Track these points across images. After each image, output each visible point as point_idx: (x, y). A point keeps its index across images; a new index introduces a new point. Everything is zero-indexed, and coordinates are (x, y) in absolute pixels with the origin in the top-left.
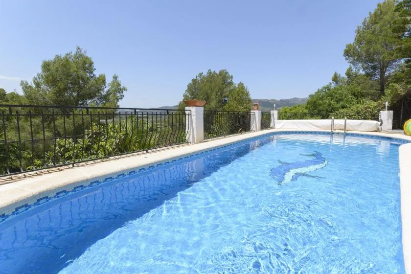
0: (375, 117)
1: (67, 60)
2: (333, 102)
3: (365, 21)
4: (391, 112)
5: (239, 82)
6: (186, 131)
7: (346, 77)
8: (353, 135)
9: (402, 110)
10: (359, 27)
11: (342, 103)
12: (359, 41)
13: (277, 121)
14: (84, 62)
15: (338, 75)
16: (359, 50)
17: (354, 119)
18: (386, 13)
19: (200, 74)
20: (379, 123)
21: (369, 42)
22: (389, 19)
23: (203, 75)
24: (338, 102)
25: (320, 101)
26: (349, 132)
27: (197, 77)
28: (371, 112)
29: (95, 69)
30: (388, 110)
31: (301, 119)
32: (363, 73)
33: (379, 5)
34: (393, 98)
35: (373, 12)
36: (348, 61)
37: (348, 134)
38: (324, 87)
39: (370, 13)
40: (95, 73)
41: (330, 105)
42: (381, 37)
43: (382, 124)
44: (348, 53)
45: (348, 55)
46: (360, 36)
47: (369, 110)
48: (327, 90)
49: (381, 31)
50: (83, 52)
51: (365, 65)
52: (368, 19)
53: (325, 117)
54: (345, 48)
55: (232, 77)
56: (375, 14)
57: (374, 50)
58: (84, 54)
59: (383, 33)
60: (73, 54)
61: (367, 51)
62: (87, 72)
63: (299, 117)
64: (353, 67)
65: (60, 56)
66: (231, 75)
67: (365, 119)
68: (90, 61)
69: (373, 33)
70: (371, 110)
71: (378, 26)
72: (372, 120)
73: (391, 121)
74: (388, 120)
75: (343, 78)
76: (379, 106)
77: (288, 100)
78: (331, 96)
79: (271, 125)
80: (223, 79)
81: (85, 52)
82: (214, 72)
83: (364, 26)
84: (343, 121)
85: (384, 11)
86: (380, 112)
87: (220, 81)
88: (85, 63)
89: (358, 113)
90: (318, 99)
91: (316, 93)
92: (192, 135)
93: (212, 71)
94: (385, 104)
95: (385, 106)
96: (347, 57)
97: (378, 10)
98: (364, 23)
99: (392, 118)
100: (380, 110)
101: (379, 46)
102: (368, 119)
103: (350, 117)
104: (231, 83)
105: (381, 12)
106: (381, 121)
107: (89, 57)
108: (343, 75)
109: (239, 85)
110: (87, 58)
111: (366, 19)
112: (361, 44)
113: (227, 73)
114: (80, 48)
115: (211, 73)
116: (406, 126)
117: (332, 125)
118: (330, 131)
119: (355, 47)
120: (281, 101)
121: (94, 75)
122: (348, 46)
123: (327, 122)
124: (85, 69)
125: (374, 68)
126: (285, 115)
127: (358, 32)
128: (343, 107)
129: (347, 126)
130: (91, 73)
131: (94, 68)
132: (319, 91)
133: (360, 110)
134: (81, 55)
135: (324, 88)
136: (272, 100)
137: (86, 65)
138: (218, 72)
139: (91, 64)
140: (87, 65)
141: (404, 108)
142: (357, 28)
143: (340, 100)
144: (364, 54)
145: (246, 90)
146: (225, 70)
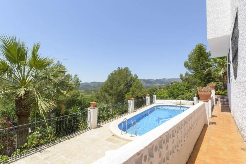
0: (192, 99)
5: (135, 74)
11: (182, 92)
13: (156, 100)
15: (182, 75)
17: (185, 100)
19: (115, 71)
24: (180, 91)
25: (173, 91)
26: (183, 106)
27: (113, 72)
30: (196, 97)
31: (165, 99)
35: (194, 49)
45: (185, 66)
47: (190, 96)
53: (175, 98)
55: (131, 71)
58: (61, 64)
67: (188, 100)
75: (184, 77)
77: (160, 79)
79: (154, 102)
80: (126, 71)
86: (194, 97)
87: (125, 74)
89: (186, 97)
92: (130, 110)
93: (120, 68)
99: (197, 100)
104: (130, 74)
106: (194, 101)
109: (135, 75)
111: (191, 51)
115: (119, 69)
118: (176, 105)
120: (157, 80)
123: (174, 101)
128: (183, 94)
136: (151, 80)
138: (123, 68)
142: (188, 55)
146: (127, 67)
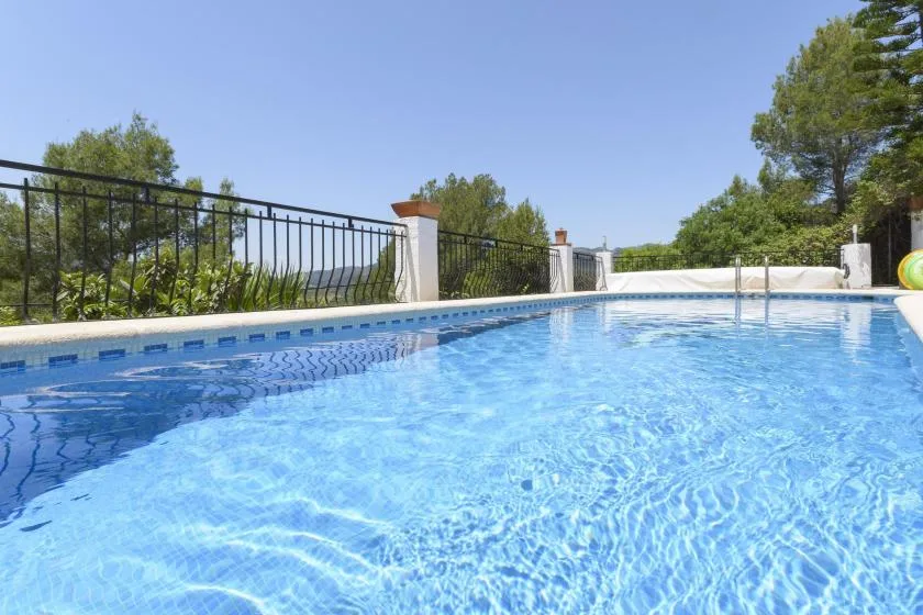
0: (833, 259)
1: (109, 144)
2: (736, 233)
3: (792, 64)
4: (867, 246)
5: (520, 203)
6: (397, 276)
7: (759, 186)
8: (785, 297)
9: (890, 244)
10: (779, 78)
11: (756, 234)
12: (782, 107)
13: (610, 275)
14: (151, 148)
15: (742, 182)
16: (784, 126)
17: (787, 264)
18: (835, 47)
19: (432, 184)
20: (843, 272)
21: (804, 108)
22: (844, 58)
23: (437, 184)
24: (746, 233)
25: (707, 232)
26: (775, 291)
27: (422, 189)
28: (821, 250)
29: (177, 167)
30: (859, 242)
31: (665, 269)
32: (797, 175)
33: (820, 31)
34: (867, 216)
35: (807, 46)
36: (761, 150)
37: (774, 296)
38: (712, 201)
39: (802, 47)
40: (176, 175)
41: (728, 239)
42: (827, 97)
43: (848, 273)
44: (759, 134)
45: (760, 138)
46: (783, 96)
47: (818, 244)
48: (718, 208)
49: (828, 84)
50: (148, 126)
51: (799, 159)
52: (797, 61)
53: (724, 262)
54: (752, 122)
55: (503, 191)
56: (813, 47)
57: (815, 124)
58: (152, 130)
59: (834, 88)
60: (124, 131)
61: (801, 127)
62: (158, 173)
63: (661, 264)
64: (772, 162)
65: (90, 131)
66: (500, 186)
67: (809, 264)
68: (166, 147)
69: (811, 89)
70: (822, 246)
71: (820, 73)
72: (824, 265)
73: (867, 268)
74: (862, 265)
75: (753, 188)
76: (838, 236)
78: (730, 219)
79: (599, 284)
80: (484, 193)
81: (154, 127)
82: (463, 178)
83: (791, 74)
84: (762, 269)
85: (831, 41)
86: (843, 247)
87: (475, 199)
88: (151, 151)
89: (793, 252)
90: (702, 227)
91: (695, 216)
92: (409, 286)
93: (458, 177)
94: (851, 232)
95: (852, 235)
96: (759, 142)
97: (818, 40)
98: (791, 68)
99: (870, 260)
100: (842, 244)
101: (826, 116)
102: (817, 265)
103: (776, 262)
104: (502, 206)
105: (825, 45)
106: (847, 267)
107: (163, 137)
108: (752, 180)
109: (520, 208)
110: (159, 140)
111: (793, 58)
112: (786, 112)
113: (491, 182)
114: (142, 116)
115: (454, 182)
116: (903, 269)
117: (738, 279)
118: (734, 290)
119: (775, 119)
121: (174, 180)
122: (760, 118)
123: (727, 273)
124: (152, 166)
125: (819, 164)
126: (628, 263)
127: (779, 87)
128: (758, 242)
129: (771, 280)
130: (167, 174)
131: (174, 164)
132: (702, 211)
133: (798, 246)
134: (145, 134)
135: (713, 203)
137: (157, 155)
138: (470, 180)
139: (167, 153)
140: (157, 157)
141: (893, 240)
142: (775, 80)
143: (751, 228)
144: (795, 134)
145: (537, 214)
146: (487, 176)
